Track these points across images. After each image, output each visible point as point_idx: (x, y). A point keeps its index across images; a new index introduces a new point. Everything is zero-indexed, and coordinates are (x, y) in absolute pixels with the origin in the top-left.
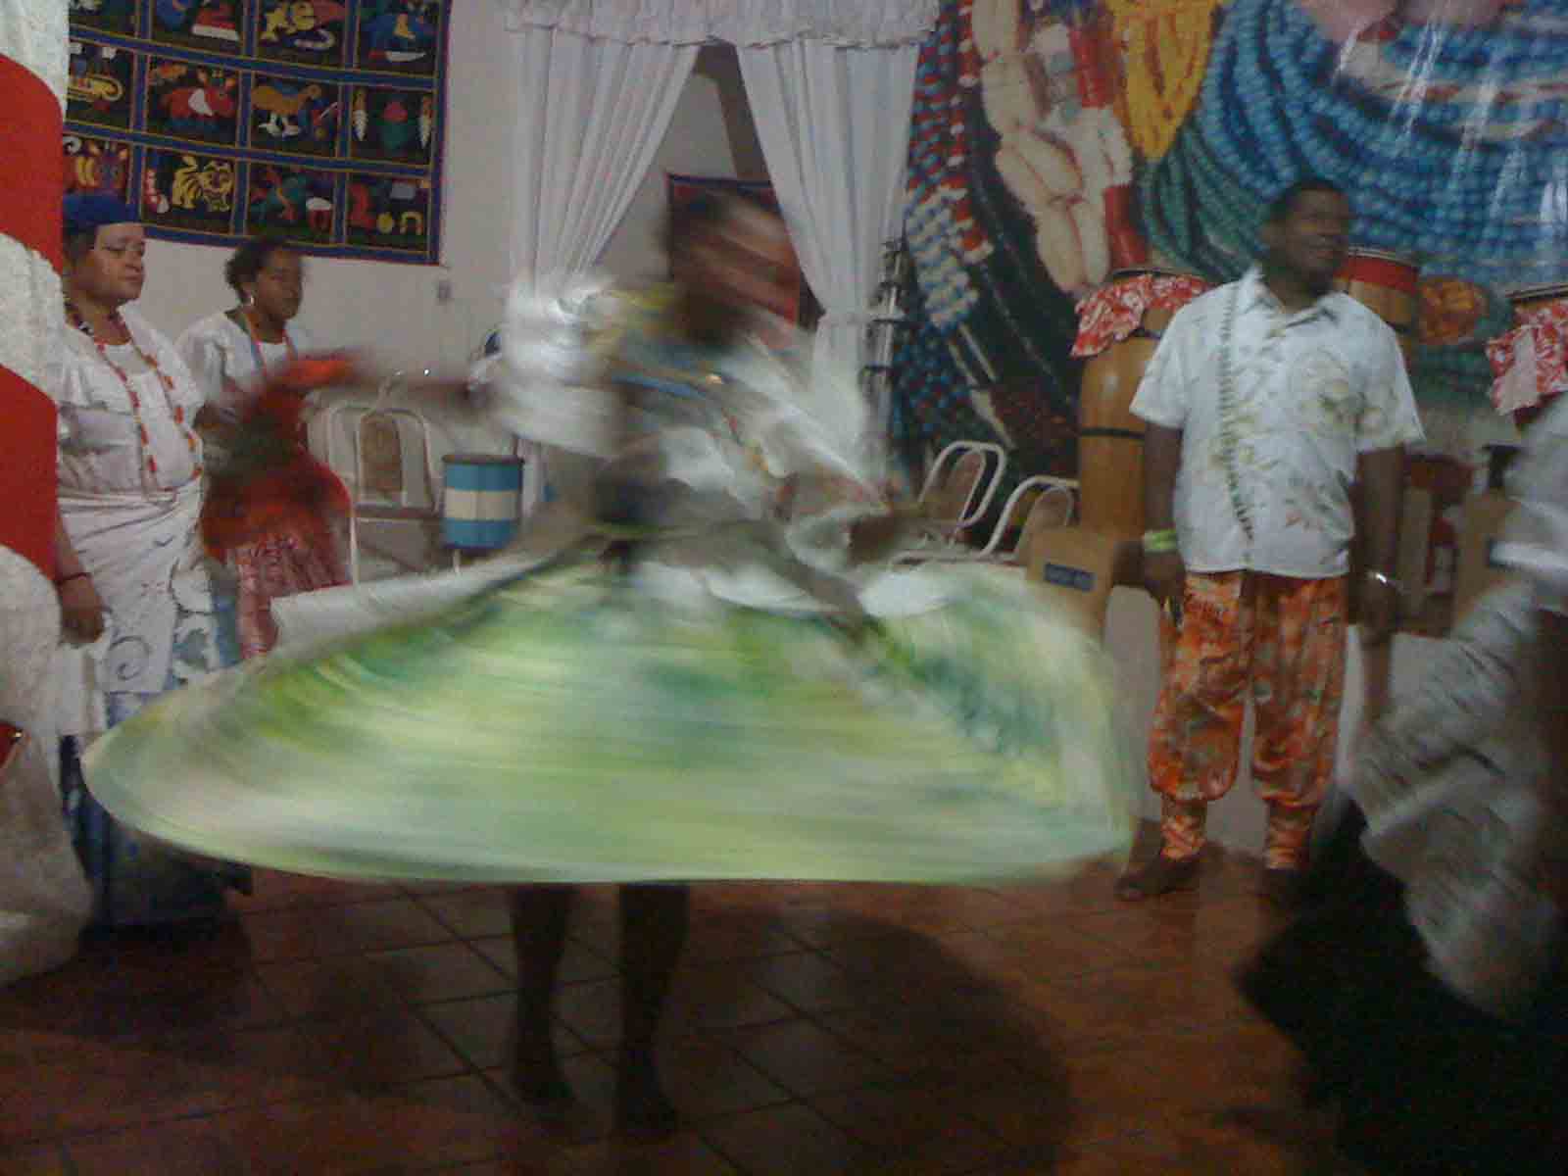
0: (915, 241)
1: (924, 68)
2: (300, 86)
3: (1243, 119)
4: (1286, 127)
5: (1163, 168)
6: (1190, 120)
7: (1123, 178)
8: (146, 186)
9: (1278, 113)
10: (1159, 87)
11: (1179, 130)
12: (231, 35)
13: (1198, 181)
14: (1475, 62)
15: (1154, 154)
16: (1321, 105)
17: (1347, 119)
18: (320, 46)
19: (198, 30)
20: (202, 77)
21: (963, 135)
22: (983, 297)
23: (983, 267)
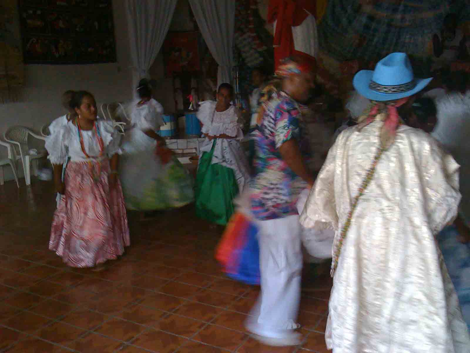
0: (240, 46)
2: (82, 16)
6: (323, 19)
8: (53, 50)
18: (85, 5)
19: (58, 3)
20: (61, 17)
21: (253, 20)
22: (266, 59)
23: (264, 52)
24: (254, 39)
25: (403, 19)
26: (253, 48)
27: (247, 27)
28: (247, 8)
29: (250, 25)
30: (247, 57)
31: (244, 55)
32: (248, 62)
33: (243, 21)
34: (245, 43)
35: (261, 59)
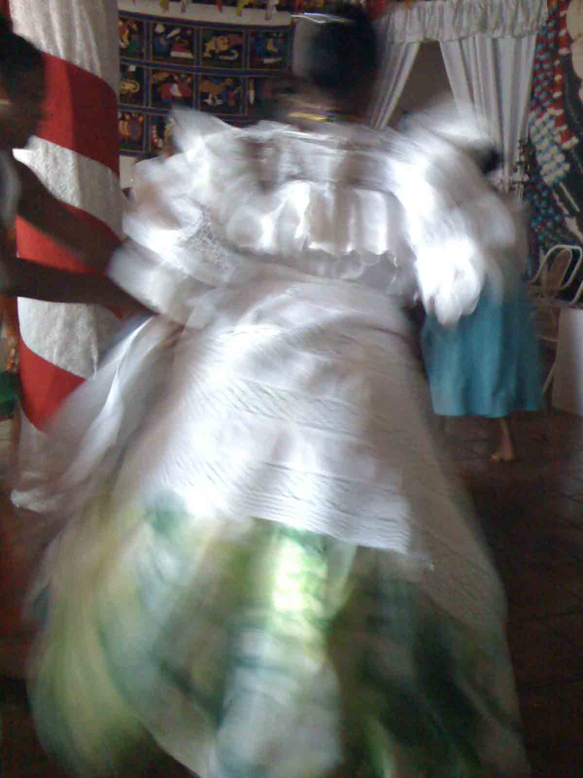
0: (535, 139)
1: (540, 47)
2: (223, 79)
8: (152, 134)
12: (189, 55)
18: (231, 58)
19: (174, 54)
20: (176, 78)
21: (561, 81)
22: (573, 167)
23: (572, 151)
24: (559, 121)
26: (556, 143)
27: (550, 96)
28: (554, 55)
29: (554, 91)
30: (545, 162)
31: (540, 158)
32: (545, 175)
33: (545, 84)
34: (544, 131)
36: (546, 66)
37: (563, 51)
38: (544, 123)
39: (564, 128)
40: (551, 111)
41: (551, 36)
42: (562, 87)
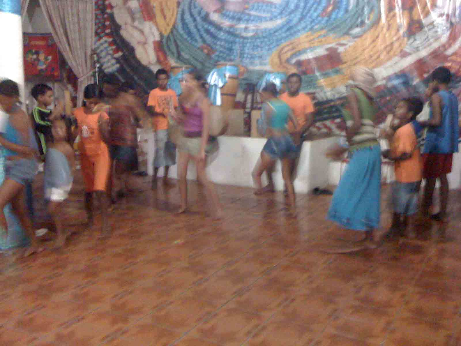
3: (187, 28)
4: (199, 30)
5: (168, 37)
6: (174, 27)
7: (158, 38)
9: (196, 27)
10: (165, 17)
11: (172, 29)
13: (178, 41)
14: (239, 20)
15: (166, 34)
16: (206, 26)
17: (213, 30)
21: (109, 25)
22: (122, 66)
23: (120, 59)
24: (111, 44)
25: (246, 29)
26: (110, 54)
27: (103, 31)
28: (103, 12)
29: (106, 30)
30: (104, 63)
32: (105, 68)
33: (100, 25)
34: (102, 48)
35: (118, 66)
36: (100, 17)
37: (108, 11)
38: (102, 44)
39: (114, 47)
40: (105, 39)
41: (100, 2)
42: (110, 27)
